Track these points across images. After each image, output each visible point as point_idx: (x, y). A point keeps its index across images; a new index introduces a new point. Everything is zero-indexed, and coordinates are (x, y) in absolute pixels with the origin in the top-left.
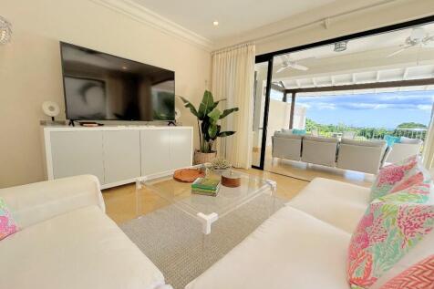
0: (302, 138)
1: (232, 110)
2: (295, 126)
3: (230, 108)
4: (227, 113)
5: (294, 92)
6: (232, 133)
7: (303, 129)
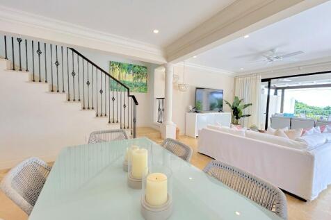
0: (291, 119)
1: (249, 105)
2: (285, 112)
3: (246, 104)
4: (245, 106)
5: (283, 89)
6: (249, 115)
7: (293, 113)
